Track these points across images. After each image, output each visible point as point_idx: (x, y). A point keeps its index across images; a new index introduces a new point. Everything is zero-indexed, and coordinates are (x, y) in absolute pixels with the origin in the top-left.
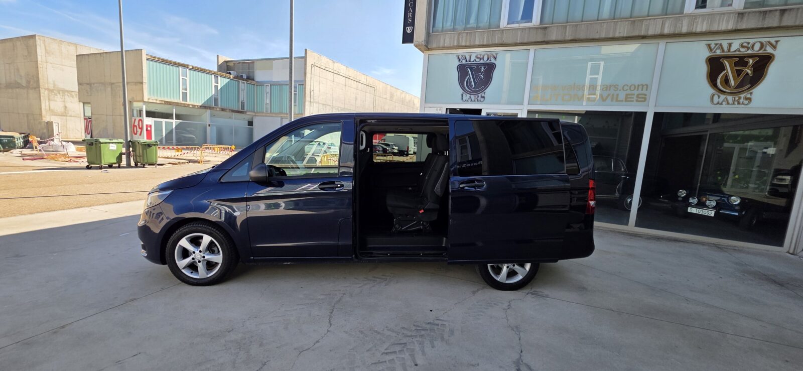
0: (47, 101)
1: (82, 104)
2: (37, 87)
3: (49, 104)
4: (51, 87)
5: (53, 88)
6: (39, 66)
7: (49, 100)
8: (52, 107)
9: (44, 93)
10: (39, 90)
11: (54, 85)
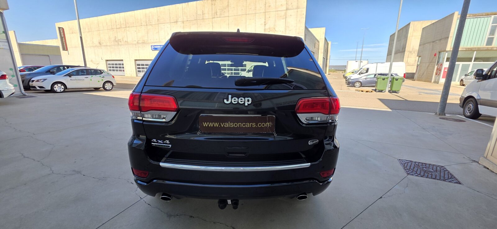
0: (407, 58)
1: (418, 57)
2: (405, 51)
3: (407, 60)
4: (411, 50)
5: (412, 50)
6: (408, 39)
7: (408, 57)
8: (408, 62)
9: (406, 53)
10: (405, 53)
11: (413, 48)
